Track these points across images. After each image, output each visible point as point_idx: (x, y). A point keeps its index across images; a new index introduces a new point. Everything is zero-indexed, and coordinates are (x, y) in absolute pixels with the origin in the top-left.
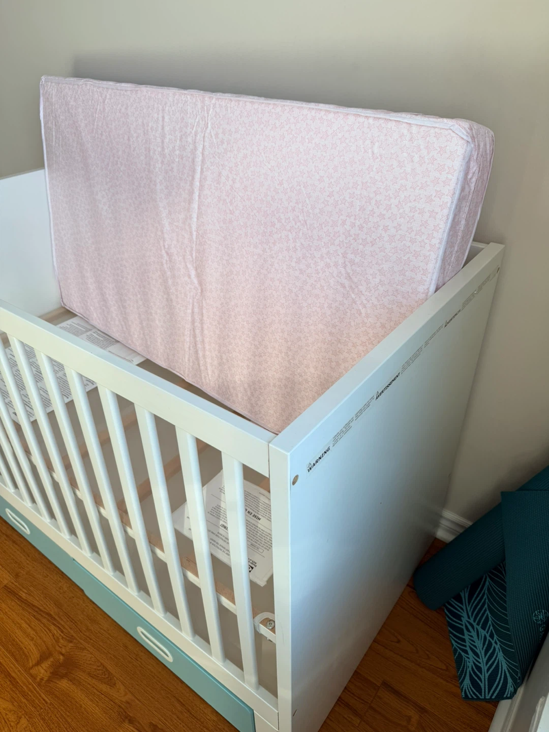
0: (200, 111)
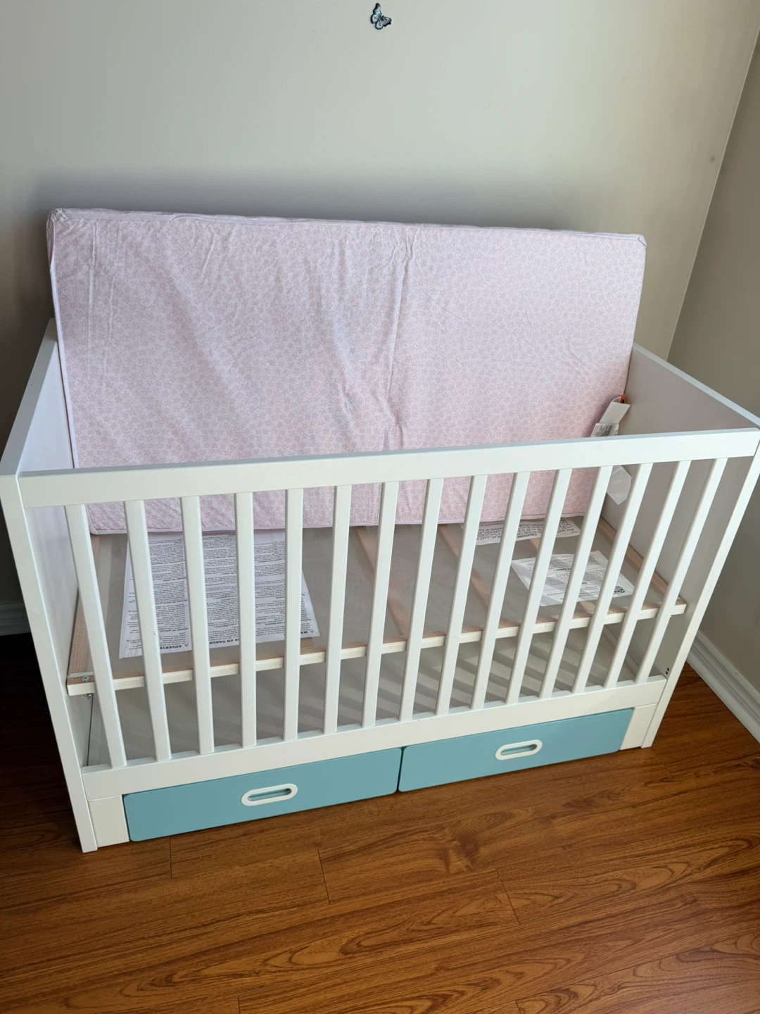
0: (399, 242)
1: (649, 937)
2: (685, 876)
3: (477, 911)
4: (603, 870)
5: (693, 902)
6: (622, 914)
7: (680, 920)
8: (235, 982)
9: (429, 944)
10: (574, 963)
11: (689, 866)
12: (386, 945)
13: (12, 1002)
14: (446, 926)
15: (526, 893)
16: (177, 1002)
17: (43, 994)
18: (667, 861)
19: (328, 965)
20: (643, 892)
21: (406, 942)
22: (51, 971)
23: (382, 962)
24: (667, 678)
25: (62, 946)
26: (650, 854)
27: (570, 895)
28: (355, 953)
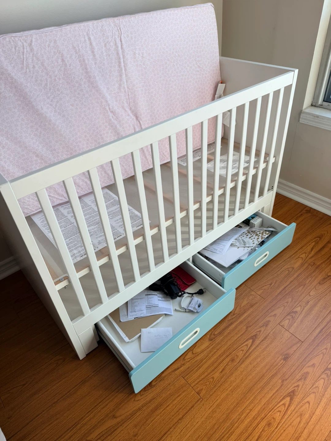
1: (307, 282)
2: (307, 257)
3: (248, 302)
4: (280, 268)
5: (314, 264)
6: (294, 279)
7: (313, 272)
8: (177, 372)
9: (239, 321)
10: (290, 302)
11: (306, 254)
12: (224, 329)
13: (90, 430)
14: (240, 312)
15: (260, 288)
16: (160, 391)
17: (102, 420)
18: (298, 256)
19: (208, 347)
20: (297, 269)
21: (230, 325)
22: (99, 410)
23: (226, 336)
24: (273, 190)
25: (97, 398)
26: (292, 256)
27: (275, 281)
28: (214, 338)
